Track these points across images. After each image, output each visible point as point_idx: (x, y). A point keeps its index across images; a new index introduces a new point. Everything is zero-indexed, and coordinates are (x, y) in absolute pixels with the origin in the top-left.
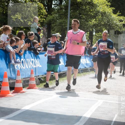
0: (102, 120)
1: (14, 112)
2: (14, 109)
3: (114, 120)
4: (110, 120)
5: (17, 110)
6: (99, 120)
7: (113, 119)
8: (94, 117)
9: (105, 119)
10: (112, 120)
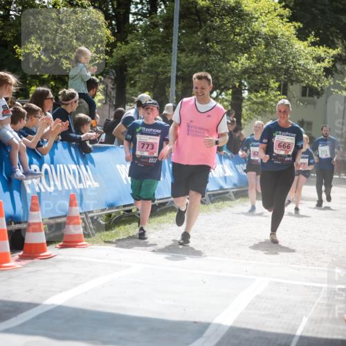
0: (265, 333)
1: (22, 312)
2: (21, 304)
3: (299, 333)
4: (288, 332)
5: (31, 306)
6: (258, 332)
7: (296, 330)
8: (244, 326)
9: (273, 330)
10: (293, 333)
